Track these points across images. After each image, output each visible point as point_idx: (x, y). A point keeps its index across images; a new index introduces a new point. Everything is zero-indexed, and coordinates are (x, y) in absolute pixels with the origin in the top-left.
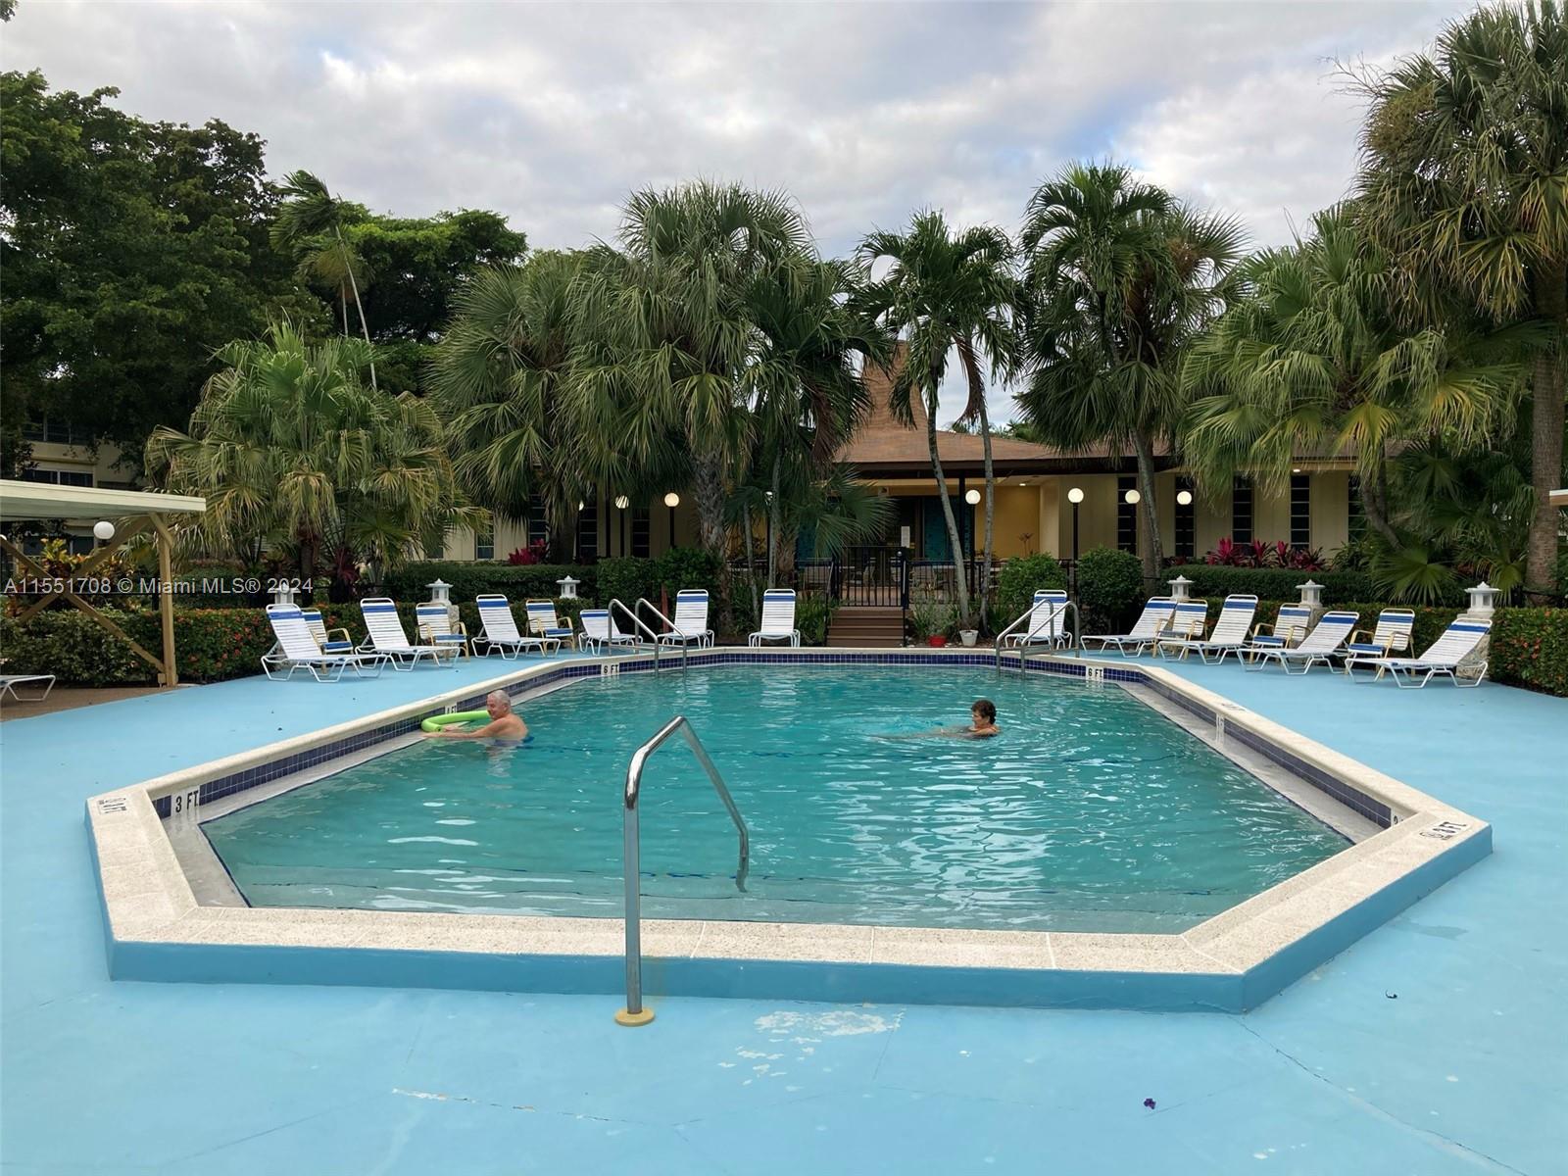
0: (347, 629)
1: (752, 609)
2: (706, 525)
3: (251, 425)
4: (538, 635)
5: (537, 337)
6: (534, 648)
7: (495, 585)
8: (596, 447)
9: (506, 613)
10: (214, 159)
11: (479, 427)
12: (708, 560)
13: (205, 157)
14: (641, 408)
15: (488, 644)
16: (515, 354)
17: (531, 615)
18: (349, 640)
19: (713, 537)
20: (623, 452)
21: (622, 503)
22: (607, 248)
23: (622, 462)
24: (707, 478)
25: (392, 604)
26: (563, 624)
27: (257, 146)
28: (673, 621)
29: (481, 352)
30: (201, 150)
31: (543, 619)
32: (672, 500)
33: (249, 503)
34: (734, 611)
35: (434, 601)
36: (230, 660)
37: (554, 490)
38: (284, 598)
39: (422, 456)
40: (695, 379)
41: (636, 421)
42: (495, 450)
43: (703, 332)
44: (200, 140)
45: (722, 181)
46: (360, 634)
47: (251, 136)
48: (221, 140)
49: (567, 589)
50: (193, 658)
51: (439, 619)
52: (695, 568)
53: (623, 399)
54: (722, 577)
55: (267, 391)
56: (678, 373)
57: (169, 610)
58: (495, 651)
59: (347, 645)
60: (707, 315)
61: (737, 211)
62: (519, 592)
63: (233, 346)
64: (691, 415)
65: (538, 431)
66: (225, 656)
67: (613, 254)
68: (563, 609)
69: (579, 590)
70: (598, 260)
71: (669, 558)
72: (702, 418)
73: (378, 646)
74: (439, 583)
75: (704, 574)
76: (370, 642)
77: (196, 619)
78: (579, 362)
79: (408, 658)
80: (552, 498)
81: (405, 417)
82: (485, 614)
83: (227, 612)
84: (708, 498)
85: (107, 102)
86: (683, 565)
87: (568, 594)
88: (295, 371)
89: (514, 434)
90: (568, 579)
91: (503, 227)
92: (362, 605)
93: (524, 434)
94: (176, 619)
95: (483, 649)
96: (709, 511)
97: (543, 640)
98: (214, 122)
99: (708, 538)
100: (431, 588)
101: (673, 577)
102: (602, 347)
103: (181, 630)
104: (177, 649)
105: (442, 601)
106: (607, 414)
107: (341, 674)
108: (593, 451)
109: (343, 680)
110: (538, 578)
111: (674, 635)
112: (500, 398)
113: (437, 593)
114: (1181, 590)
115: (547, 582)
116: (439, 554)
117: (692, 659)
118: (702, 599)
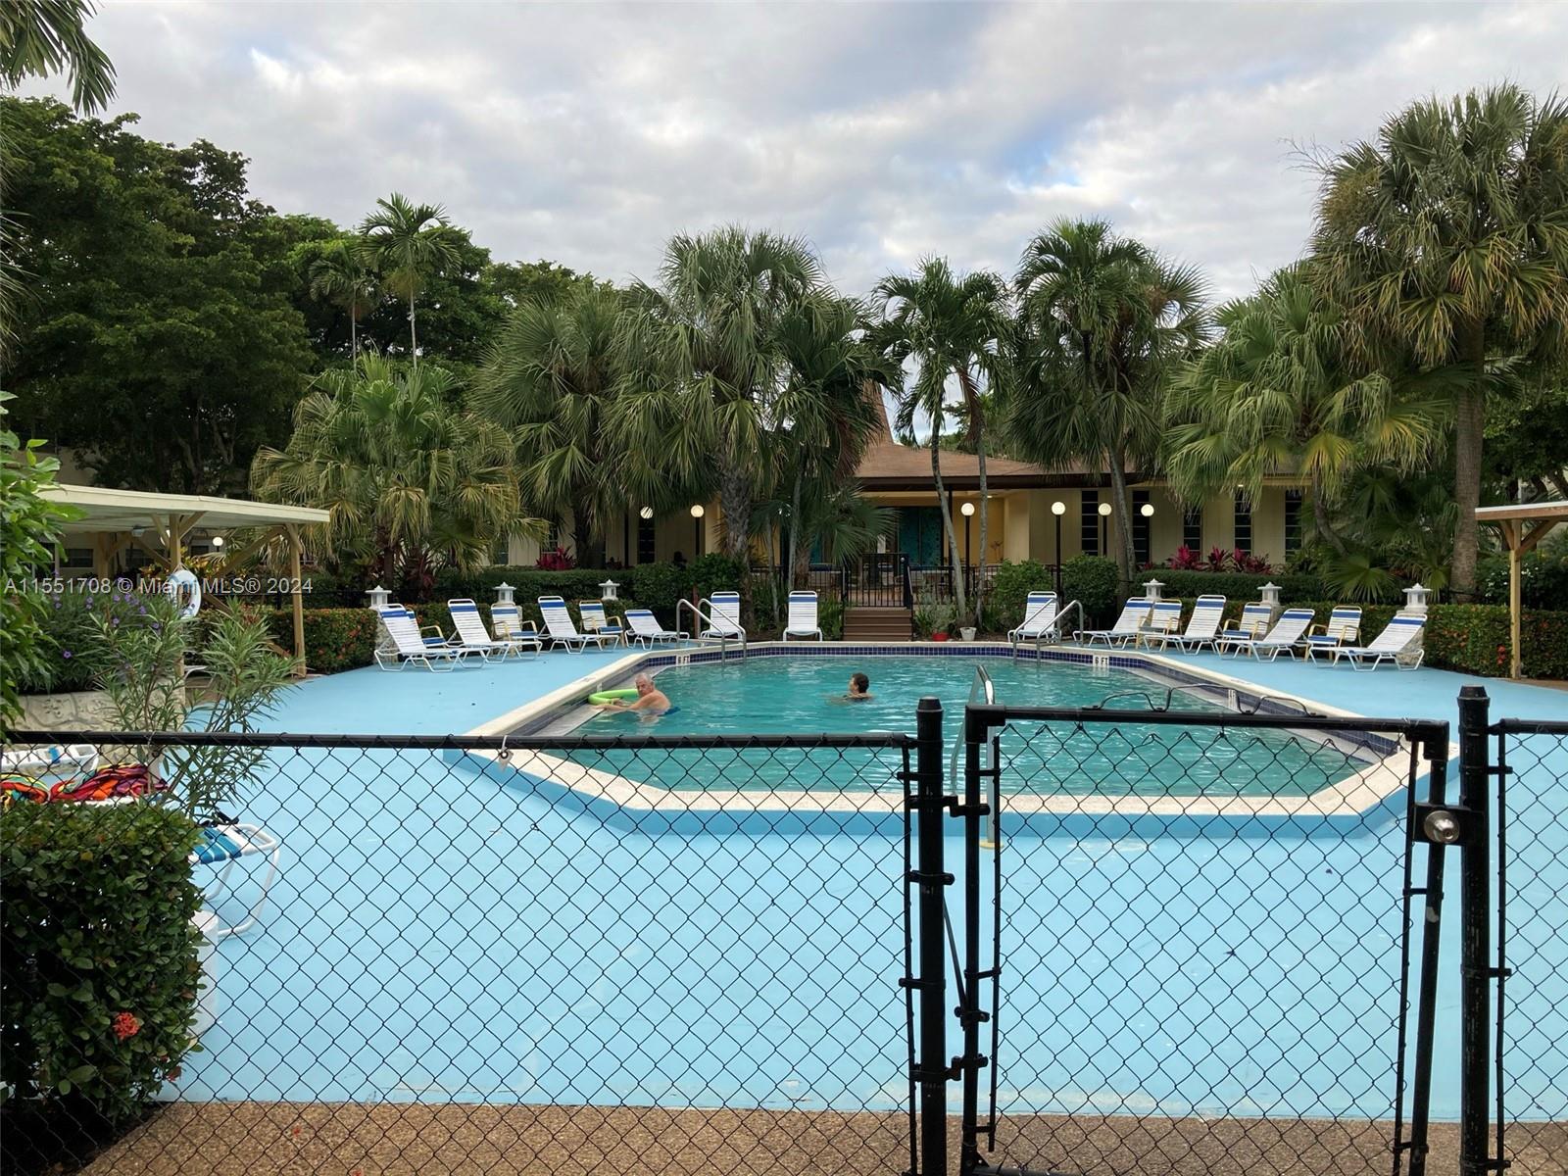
0: (437, 625)
1: (772, 610)
2: (732, 534)
3: (348, 445)
4: (593, 632)
5: (582, 366)
6: (592, 644)
7: (549, 588)
8: (636, 463)
9: (563, 612)
10: (200, 177)
11: (527, 444)
12: (734, 566)
13: (191, 176)
14: (682, 428)
15: (551, 640)
16: (557, 379)
17: (584, 614)
18: (442, 636)
19: (738, 545)
20: (667, 471)
21: (646, 513)
22: (644, 286)
23: (666, 480)
24: (733, 492)
25: (474, 604)
26: (612, 623)
27: (241, 164)
28: (708, 614)
29: (528, 377)
30: (187, 169)
31: (595, 618)
32: (697, 511)
33: (351, 516)
34: (756, 611)
35: (501, 602)
36: (347, 653)
37: (595, 502)
38: (379, 599)
39: (493, 473)
40: (734, 404)
41: (679, 440)
42: (544, 467)
43: (741, 362)
44: (187, 159)
46: (449, 627)
47: (235, 155)
48: (206, 159)
49: (609, 591)
50: (321, 652)
51: (509, 619)
52: (724, 573)
53: (666, 422)
54: (746, 580)
55: (361, 414)
56: (721, 399)
57: (299, 611)
58: (560, 647)
59: (441, 641)
60: (745, 348)
61: (765, 256)
62: (574, 595)
63: (329, 375)
64: (732, 436)
65: (581, 450)
66: (344, 650)
67: (649, 292)
68: (609, 609)
69: (622, 592)
70: (639, 297)
71: (700, 564)
72: (741, 439)
73: (466, 642)
74: (504, 586)
75: (727, 575)
76: (458, 637)
77: (323, 617)
78: (626, 388)
80: (594, 511)
81: (482, 438)
82: (546, 613)
83: (345, 611)
84: (734, 510)
85: (127, 128)
86: (714, 570)
87: (609, 596)
88: (389, 398)
89: (558, 452)
90: (609, 582)
91: (467, 241)
92: (450, 605)
93: (567, 452)
94: (305, 617)
95: (547, 644)
96: (735, 521)
97: (597, 636)
98: (200, 143)
99: (734, 545)
100: (497, 591)
101: (705, 581)
102: (646, 376)
103: (311, 627)
104: (306, 643)
105: (507, 602)
106: (652, 435)
107: (454, 665)
108: (635, 468)
109: (455, 670)
110: (580, 581)
111: (712, 630)
112: (541, 419)
113: (503, 595)
114: (1154, 591)
115: (588, 586)
116: (504, 559)
117: (731, 652)
118: (734, 600)
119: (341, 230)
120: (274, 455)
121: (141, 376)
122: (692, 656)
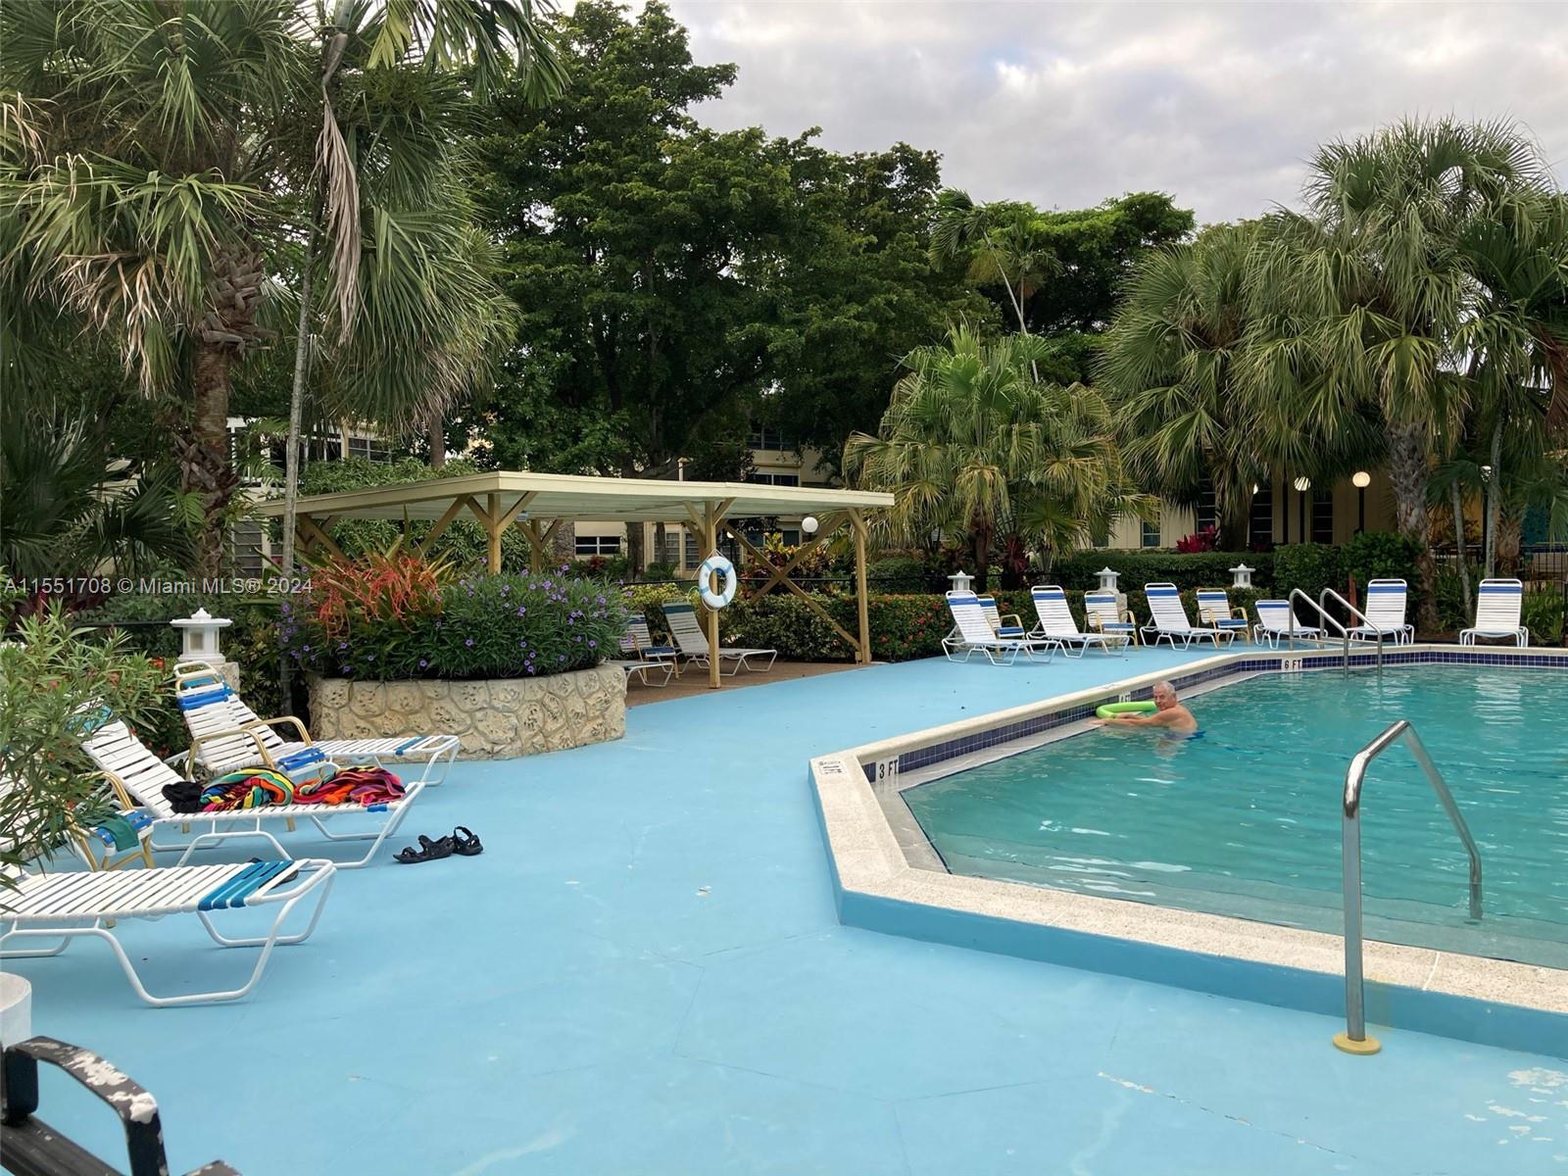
0: (1019, 615)
1: (1462, 602)
2: (1403, 506)
3: (932, 426)
4: (1210, 625)
5: (1210, 315)
6: (1206, 639)
7: (1164, 574)
8: (1272, 425)
9: (1174, 603)
10: (897, 180)
11: (1148, 412)
12: (1406, 546)
13: (889, 179)
14: (1327, 380)
15: (1157, 633)
16: (1185, 335)
17: (1202, 604)
18: (1021, 626)
19: (1412, 520)
20: (1306, 430)
21: (1302, 485)
22: (1288, 213)
23: (1305, 441)
24: (1405, 454)
25: (1062, 591)
26: (1237, 615)
27: (934, 162)
28: (1364, 613)
29: (1151, 336)
30: (887, 173)
31: (1216, 608)
32: (1361, 480)
33: (928, 497)
34: (1440, 603)
35: (1102, 589)
36: (914, 641)
37: (1227, 474)
38: (961, 585)
39: (1091, 446)
40: (1393, 343)
41: (1320, 395)
42: (1165, 436)
43: (1405, 291)
44: (886, 164)
45: (1429, 119)
46: (1031, 620)
47: (929, 153)
48: (904, 161)
49: (1241, 577)
50: (884, 639)
51: (1107, 607)
52: (1391, 556)
53: (1305, 373)
54: (1424, 565)
55: (946, 392)
56: (1372, 337)
57: (864, 595)
58: (1165, 641)
59: (1019, 631)
60: (1411, 269)
61: (1448, 150)
62: (1189, 581)
63: (915, 353)
64: (1386, 382)
65: (1211, 414)
66: (911, 637)
67: (1294, 219)
68: (1237, 599)
69: (1254, 579)
70: (1282, 229)
71: (1358, 544)
72: (1402, 385)
73: (1048, 632)
74: (1107, 571)
75: (1401, 561)
76: (1041, 628)
77: (886, 603)
78: (1257, 337)
79: (1078, 645)
80: (1226, 482)
81: (1075, 408)
82: (1154, 603)
83: (912, 597)
84: (1407, 476)
85: (812, 142)
86: (1377, 552)
87: (1242, 583)
88: (971, 371)
89: (1184, 418)
90: (1242, 567)
91: (1169, 206)
92: (1033, 592)
93: (1194, 418)
94: (869, 603)
95: (1152, 638)
96: (1407, 490)
97: (1215, 631)
98: (898, 146)
99: (1406, 520)
100: (1099, 577)
101: (1364, 565)
102: (1280, 320)
103: (875, 613)
104: (870, 630)
105: (1110, 589)
106: (1287, 389)
107: (1014, 658)
108: (1271, 430)
109: (1016, 664)
110: (1208, 566)
111: (1366, 629)
112: (1169, 382)
113: (1105, 581)
115: (1218, 571)
116: (1105, 542)
117: (1388, 656)
118: (1399, 590)
119: (1040, 211)
120: (865, 439)
121: (842, 375)
122: (1304, 660)
